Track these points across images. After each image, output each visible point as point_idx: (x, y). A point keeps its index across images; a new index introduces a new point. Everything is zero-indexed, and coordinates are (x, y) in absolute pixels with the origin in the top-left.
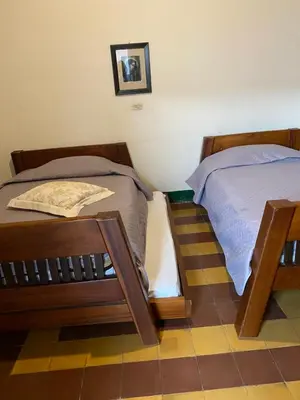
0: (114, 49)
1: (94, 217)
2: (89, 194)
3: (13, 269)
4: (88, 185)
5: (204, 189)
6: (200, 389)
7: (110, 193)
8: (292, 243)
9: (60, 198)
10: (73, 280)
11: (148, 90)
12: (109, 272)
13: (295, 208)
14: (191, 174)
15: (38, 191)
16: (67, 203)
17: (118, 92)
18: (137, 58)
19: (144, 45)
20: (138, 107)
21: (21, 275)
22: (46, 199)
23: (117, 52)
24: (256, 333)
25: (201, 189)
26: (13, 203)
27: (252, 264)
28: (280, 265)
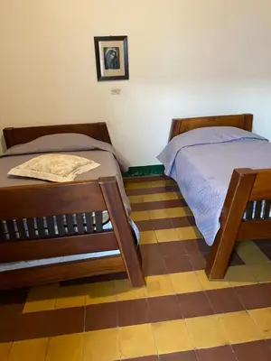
0: (97, 40)
1: (97, 181)
2: (80, 165)
3: (25, 224)
4: (79, 158)
5: (174, 163)
6: (181, 318)
7: (97, 165)
8: (252, 203)
9: (57, 168)
10: (76, 234)
11: (126, 77)
12: (105, 227)
13: (256, 175)
14: (161, 151)
15: (37, 161)
16: (63, 172)
17: (100, 78)
18: (117, 48)
19: (123, 38)
20: (116, 92)
21: (32, 230)
22: (44, 169)
23: (100, 42)
24: (222, 276)
25: (171, 164)
26: (14, 172)
27: (221, 220)
28: (243, 220)
